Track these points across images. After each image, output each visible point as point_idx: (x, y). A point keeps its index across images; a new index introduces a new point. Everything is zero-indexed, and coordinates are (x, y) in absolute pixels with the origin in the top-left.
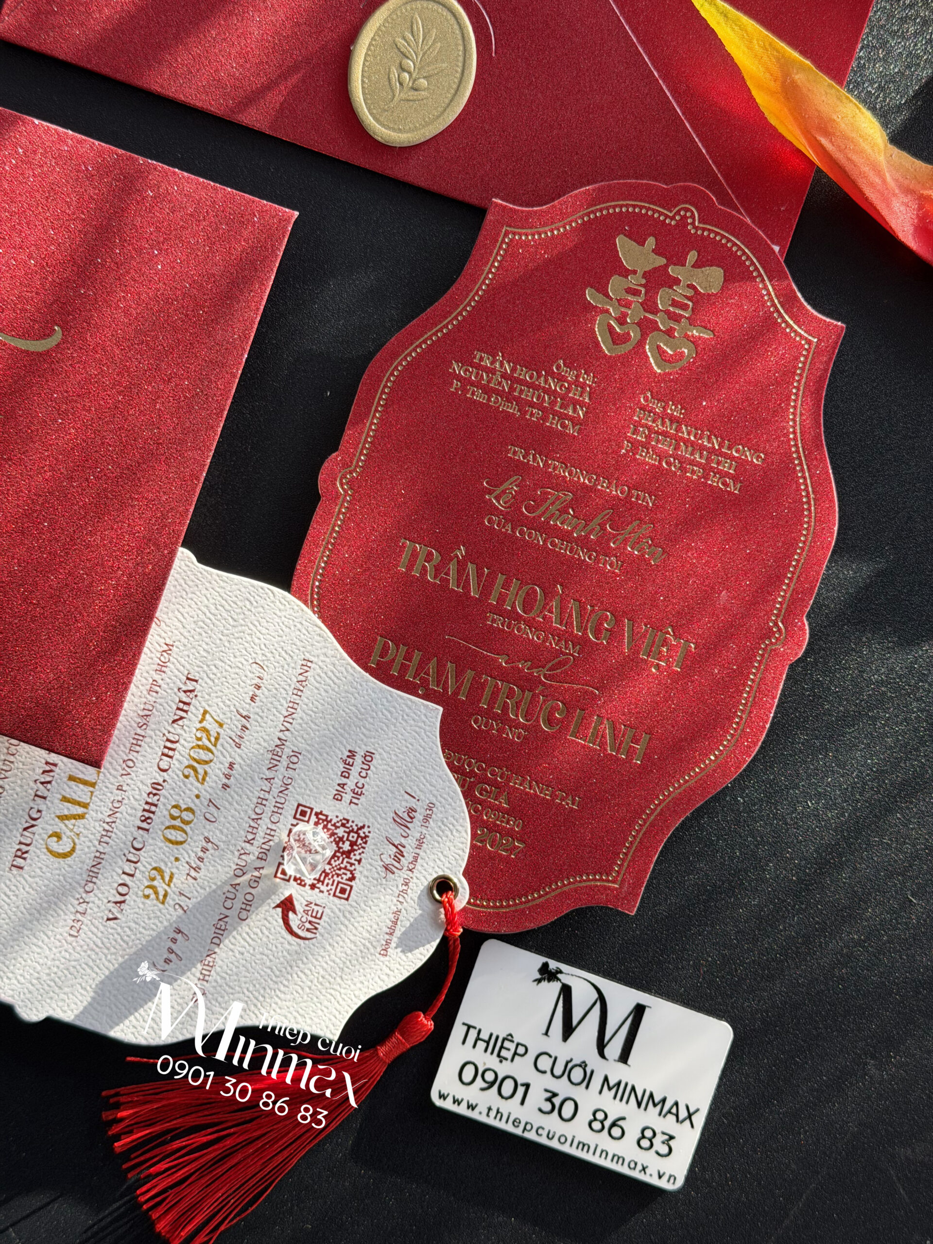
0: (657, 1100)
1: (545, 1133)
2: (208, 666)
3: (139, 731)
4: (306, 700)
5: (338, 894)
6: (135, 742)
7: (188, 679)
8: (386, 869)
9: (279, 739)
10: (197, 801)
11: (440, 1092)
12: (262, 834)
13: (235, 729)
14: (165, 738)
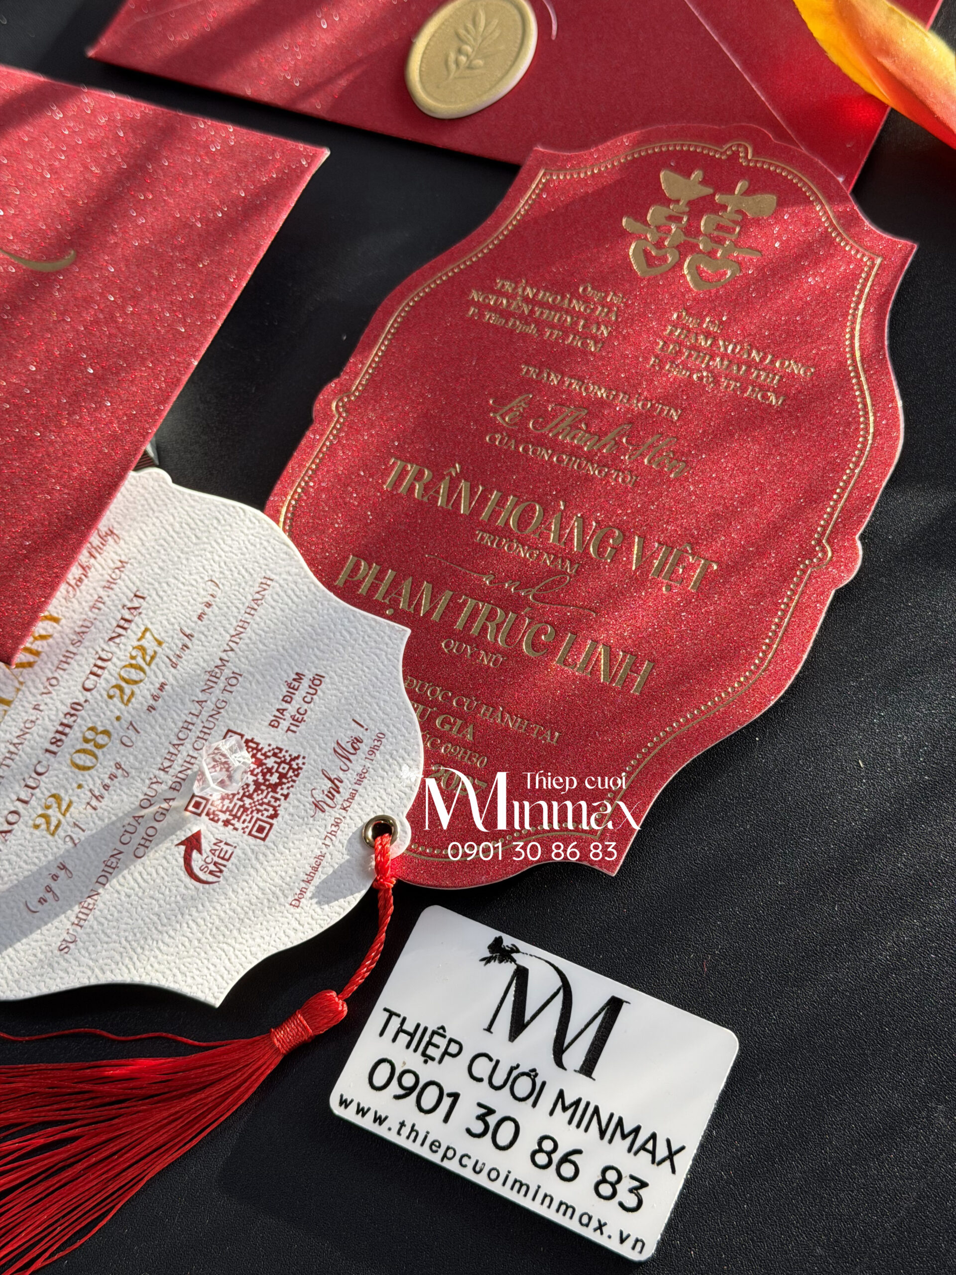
0: (627, 1129)
1: (470, 1163)
2: (160, 583)
3: (72, 648)
4: (258, 619)
5: (254, 833)
6: (64, 659)
7: (136, 596)
8: (316, 806)
9: (221, 659)
10: (116, 723)
11: (342, 1096)
12: (180, 761)
13: (175, 648)
14: (97, 656)
